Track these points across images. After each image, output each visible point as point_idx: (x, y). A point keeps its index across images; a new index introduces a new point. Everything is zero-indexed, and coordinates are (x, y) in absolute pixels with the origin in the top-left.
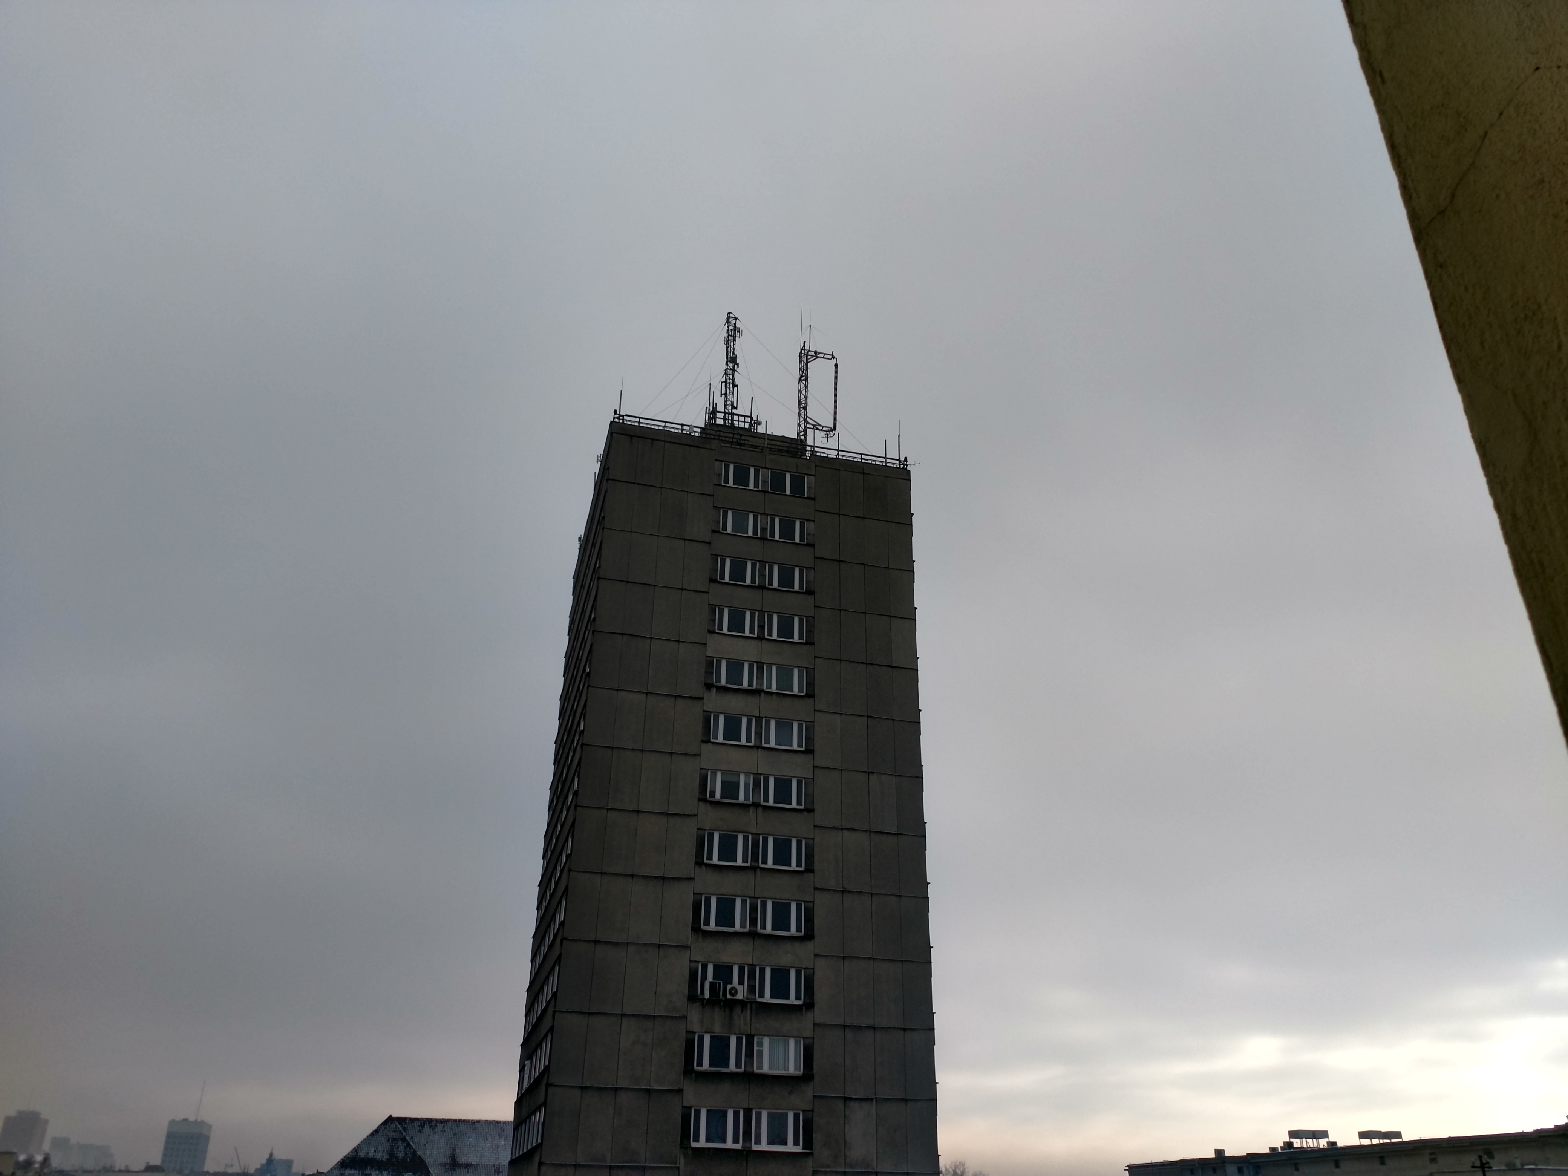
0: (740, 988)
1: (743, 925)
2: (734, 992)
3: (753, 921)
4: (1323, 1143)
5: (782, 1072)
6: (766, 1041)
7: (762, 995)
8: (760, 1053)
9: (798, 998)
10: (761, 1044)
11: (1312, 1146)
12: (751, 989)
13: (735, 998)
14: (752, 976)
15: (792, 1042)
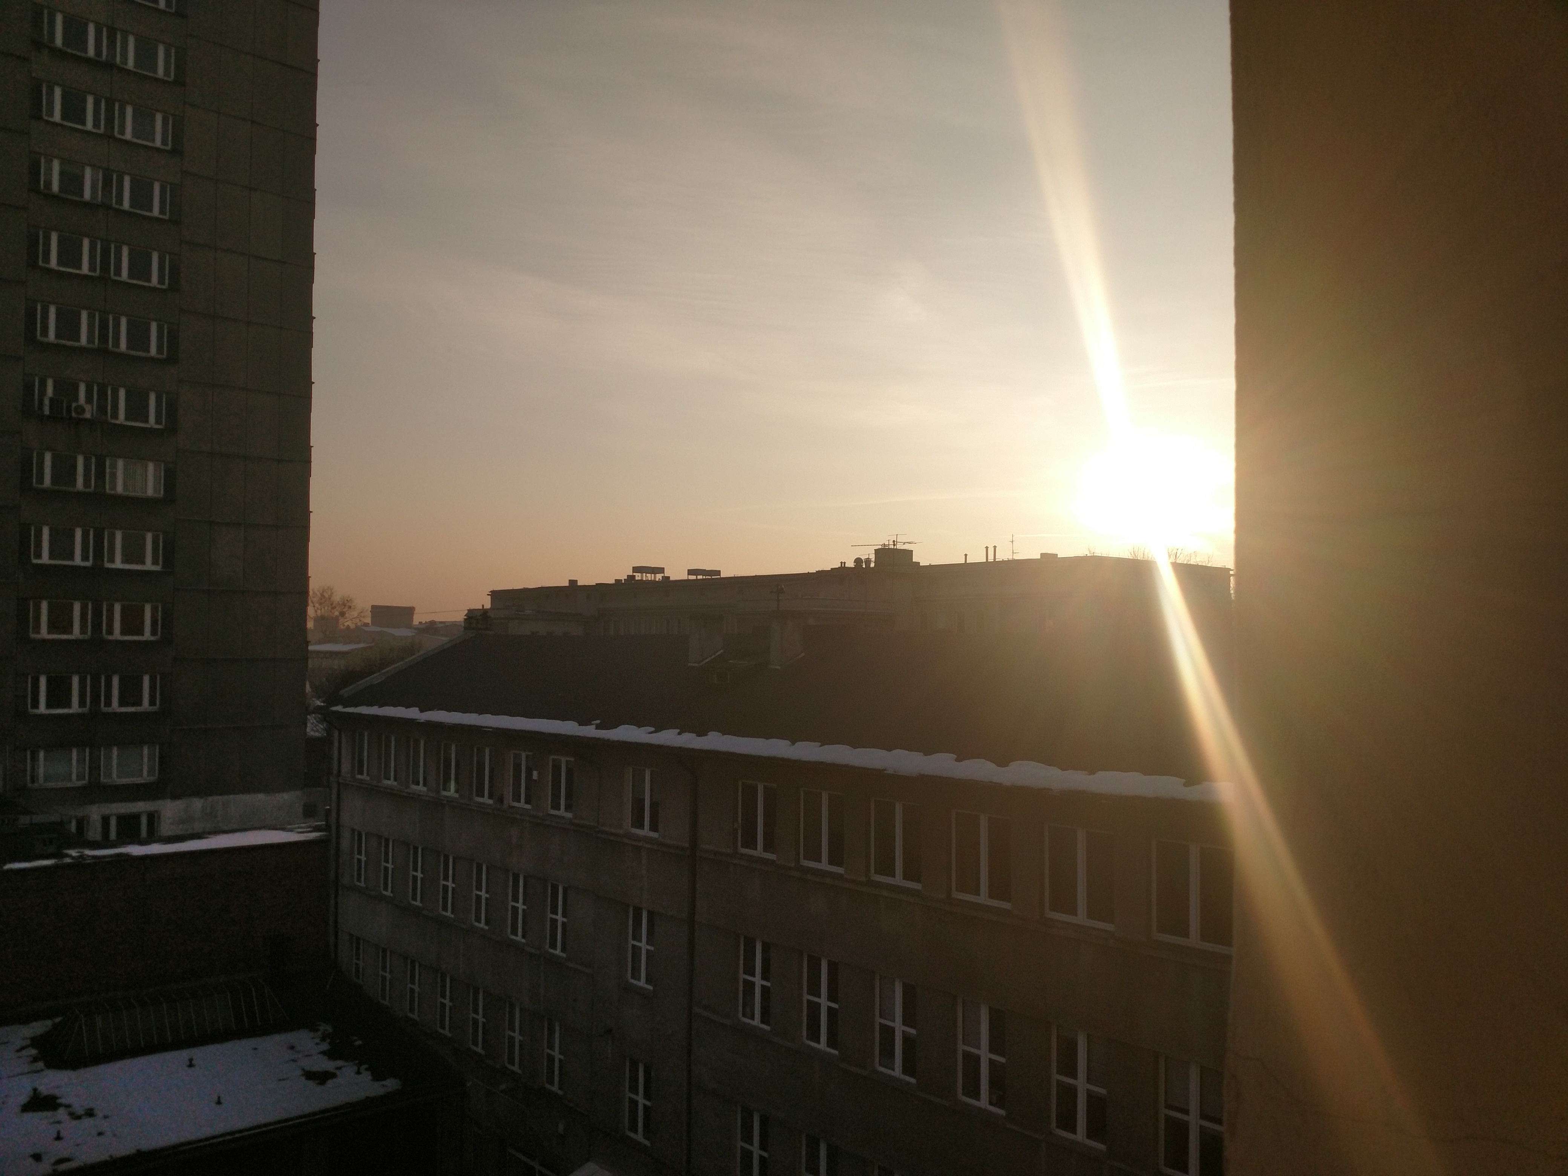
0: (88, 408)
1: (90, 339)
2: (82, 410)
3: (104, 338)
4: (659, 577)
5: (139, 494)
6: (120, 463)
7: (115, 415)
8: (114, 476)
9: (158, 421)
10: (114, 466)
11: (650, 579)
12: (102, 409)
13: (81, 417)
14: (102, 395)
15: (151, 467)
